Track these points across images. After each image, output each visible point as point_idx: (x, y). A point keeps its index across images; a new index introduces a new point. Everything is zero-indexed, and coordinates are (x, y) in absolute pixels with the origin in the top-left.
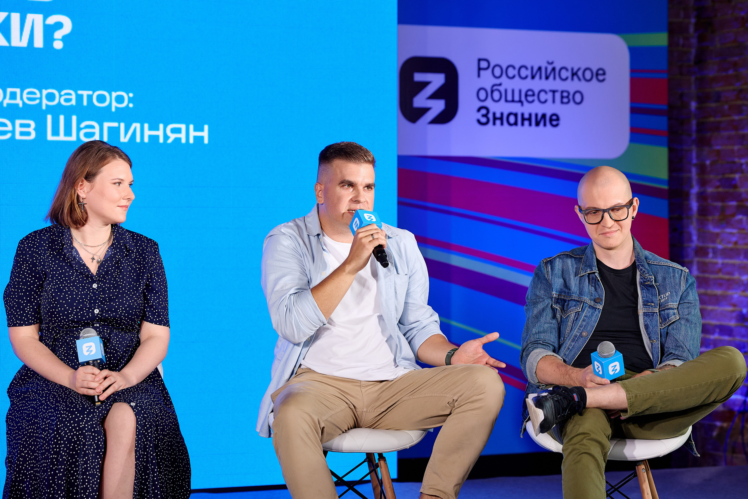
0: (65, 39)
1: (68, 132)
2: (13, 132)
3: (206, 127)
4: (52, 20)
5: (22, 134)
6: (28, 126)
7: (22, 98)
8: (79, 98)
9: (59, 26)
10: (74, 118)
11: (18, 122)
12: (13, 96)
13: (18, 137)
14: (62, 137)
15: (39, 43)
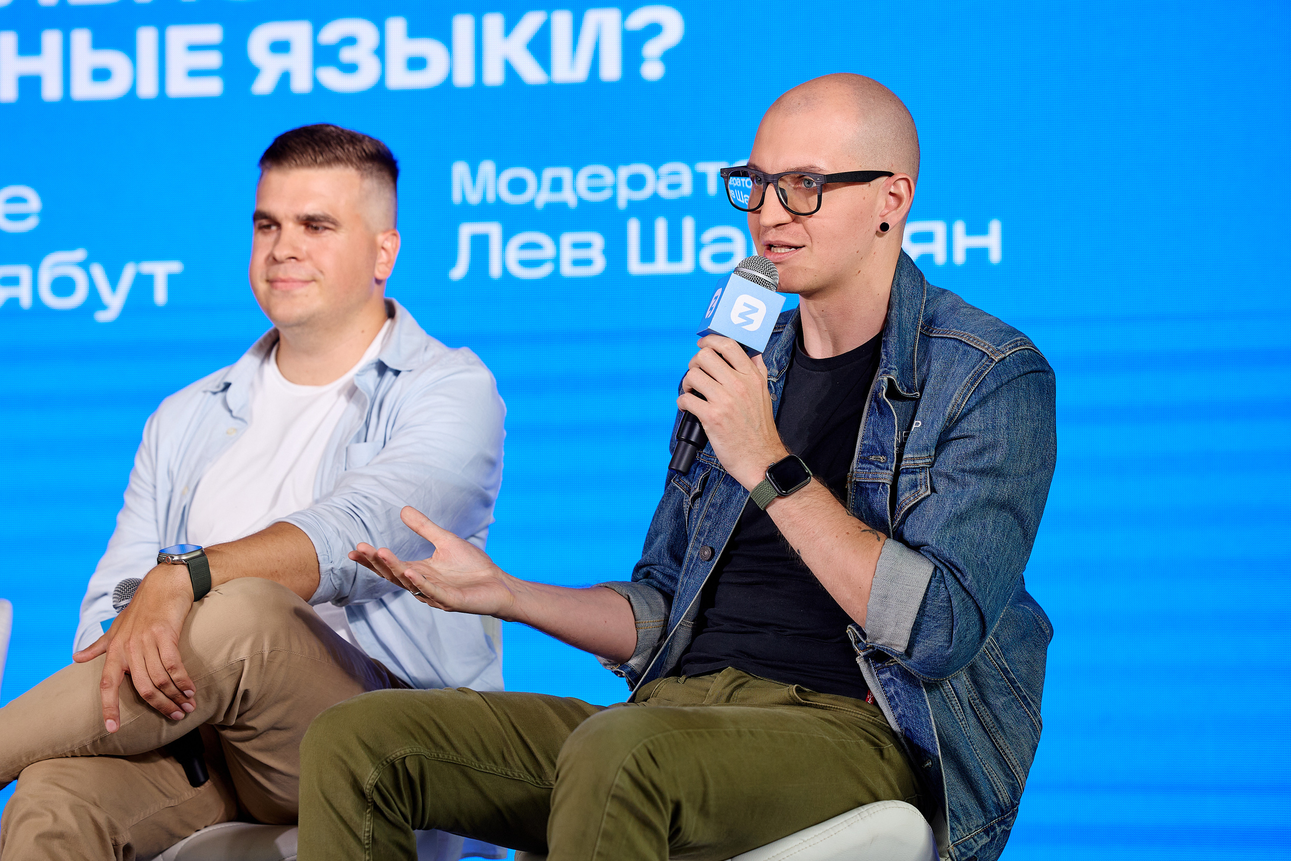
0: (668, 57)
1: (675, 254)
2: (556, 261)
3: (995, 227)
4: (640, 19)
5: (577, 263)
6: (587, 245)
7: (575, 189)
8: (700, 180)
9: (654, 30)
10: (688, 225)
11: (568, 239)
12: (557, 185)
13: (568, 270)
14: (661, 266)
15: (611, 70)
